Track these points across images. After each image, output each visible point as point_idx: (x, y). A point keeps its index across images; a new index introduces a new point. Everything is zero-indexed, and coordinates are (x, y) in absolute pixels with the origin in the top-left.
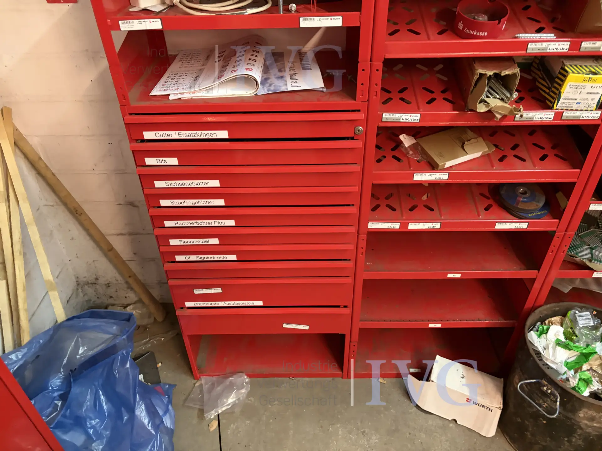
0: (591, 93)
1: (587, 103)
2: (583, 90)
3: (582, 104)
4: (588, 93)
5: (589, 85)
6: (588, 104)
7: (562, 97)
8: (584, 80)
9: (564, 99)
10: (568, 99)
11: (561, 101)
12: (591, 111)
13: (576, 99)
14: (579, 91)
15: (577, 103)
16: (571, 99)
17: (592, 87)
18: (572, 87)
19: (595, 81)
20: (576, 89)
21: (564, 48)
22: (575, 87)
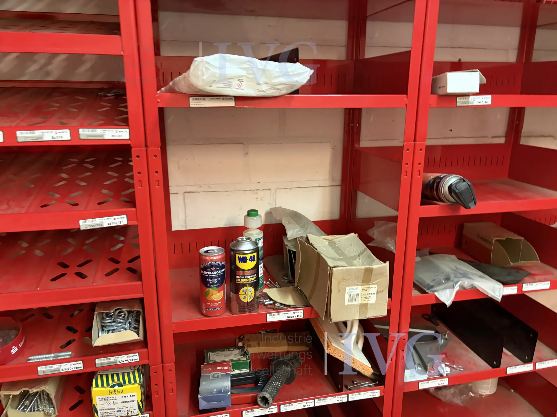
0: (125, 402)
1: (128, 410)
2: (115, 401)
3: (123, 411)
4: (122, 402)
5: (118, 396)
6: (130, 410)
7: (98, 409)
8: (110, 393)
9: (101, 410)
10: (105, 410)
11: (99, 412)
12: (137, 415)
13: (113, 409)
14: (112, 401)
15: (117, 411)
16: (108, 409)
17: (122, 397)
18: (102, 399)
19: (122, 392)
20: (107, 401)
21: (77, 367)
22: (105, 399)
